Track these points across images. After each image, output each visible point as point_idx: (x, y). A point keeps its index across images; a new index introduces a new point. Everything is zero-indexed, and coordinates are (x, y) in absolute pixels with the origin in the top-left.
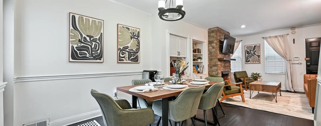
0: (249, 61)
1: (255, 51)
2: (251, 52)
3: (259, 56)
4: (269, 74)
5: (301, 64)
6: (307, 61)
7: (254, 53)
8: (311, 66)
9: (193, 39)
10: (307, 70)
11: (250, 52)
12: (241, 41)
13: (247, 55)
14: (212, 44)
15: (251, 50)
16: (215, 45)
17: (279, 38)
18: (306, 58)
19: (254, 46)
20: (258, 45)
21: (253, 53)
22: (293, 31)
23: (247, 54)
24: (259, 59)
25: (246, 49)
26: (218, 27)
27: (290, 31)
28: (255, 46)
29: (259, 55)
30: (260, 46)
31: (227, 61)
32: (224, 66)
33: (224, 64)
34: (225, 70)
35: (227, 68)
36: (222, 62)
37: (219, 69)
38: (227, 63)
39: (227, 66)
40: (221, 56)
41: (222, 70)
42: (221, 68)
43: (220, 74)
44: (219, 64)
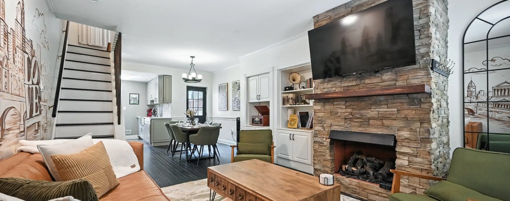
31: (382, 98)
32: (351, 116)
33: (349, 110)
34: (360, 129)
35: (383, 125)
36: (334, 105)
37: (319, 123)
38: (378, 104)
39: (382, 118)
40: (333, 86)
41: (336, 127)
42: (329, 122)
43: (323, 138)
44: (319, 110)
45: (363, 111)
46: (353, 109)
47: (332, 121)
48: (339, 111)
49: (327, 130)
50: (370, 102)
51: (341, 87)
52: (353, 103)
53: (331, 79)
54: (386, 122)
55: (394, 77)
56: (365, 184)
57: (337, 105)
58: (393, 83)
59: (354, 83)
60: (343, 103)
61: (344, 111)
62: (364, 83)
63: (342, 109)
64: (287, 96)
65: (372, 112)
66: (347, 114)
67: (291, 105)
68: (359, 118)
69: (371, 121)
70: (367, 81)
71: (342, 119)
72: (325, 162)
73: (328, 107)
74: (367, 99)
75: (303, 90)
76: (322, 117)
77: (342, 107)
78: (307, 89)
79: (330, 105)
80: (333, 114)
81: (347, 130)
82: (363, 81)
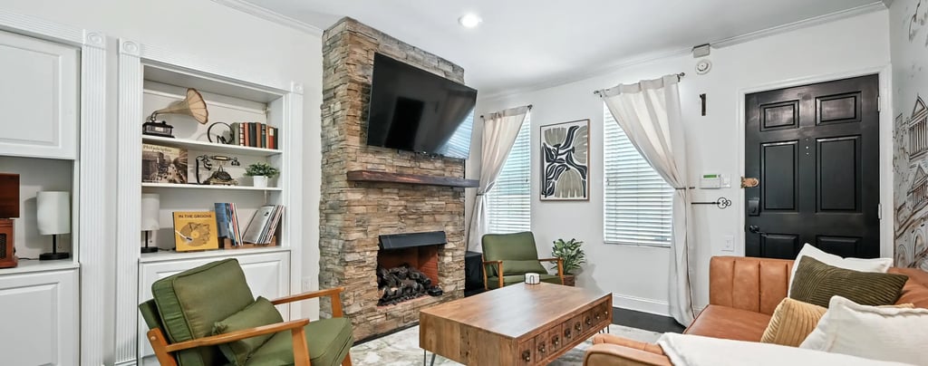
0: (551, 192)
1: (573, 150)
2: (560, 152)
3: (584, 170)
4: (617, 243)
5: (727, 203)
6: (749, 193)
7: (569, 159)
8: (763, 213)
9: (143, 60)
10: (749, 231)
11: (557, 154)
12: (530, 107)
13: (546, 164)
14: (332, 105)
15: (558, 146)
16: (338, 106)
17: (651, 92)
18: (747, 175)
19: (567, 127)
20: (581, 125)
21: (564, 157)
22: (701, 62)
23: (548, 161)
24: (584, 183)
25: (544, 141)
26: (349, 19)
27: (688, 62)
28: (572, 129)
29: (585, 167)
30: (588, 128)
31: (435, 189)
32: (405, 211)
33: (403, 203)
34: (416, 228)
35: (435, 221)
36: (382, 193)
37: (357, 226)
38: (431, 195)
39: (435, 212)
40: (383, 161)
41: (386, 230)
42: (375, 221)
43: (365, 251)
44: (358, 201)
45: (417, 205)
46: (407, 201)
47: (380, 220)
48: (391, 203)
49: (372, 236)
50: (425, 192)
51: (393, 166)
52: (409, 193)
53: (378, 149)
54: (437, 217)
55: (443, 166)
56: (417, 300)
57: (388, 193)
58: (442, 172)
59: (409, 165)
60: (396, 191)
61: (397, 203)
62: (419, 167)
63: (393, 201)
64: (161, 155)
65: (427, 205)
66: (401, 208)
67: (170, 181)
68: (414, 213)
69: (425, 217)
70: (423, 165)
71: (395, 215)
72: (369, 294)
73: (374, 197)
74: (421, 188)
75: (221, 145)
76: (363, 214)
77: (394, 197)
78: (242, 147)
79: (377, 194)
80: (380, 207)
81: (401, 232)
82: (418, 164)
